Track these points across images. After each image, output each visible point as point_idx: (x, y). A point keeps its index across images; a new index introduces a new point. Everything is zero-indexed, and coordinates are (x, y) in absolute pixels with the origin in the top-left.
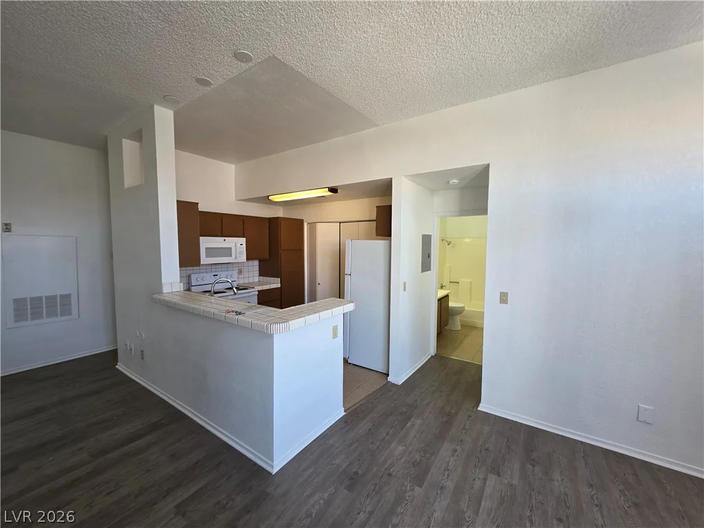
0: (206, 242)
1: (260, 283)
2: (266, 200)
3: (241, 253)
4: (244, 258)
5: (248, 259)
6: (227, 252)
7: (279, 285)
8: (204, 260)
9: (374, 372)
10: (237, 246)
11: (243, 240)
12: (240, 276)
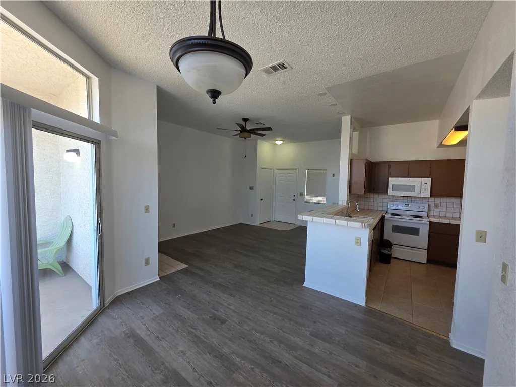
0: (392, 181)
2: (441, 145)
3: (426, 190)
4: (428, 194)
5: (431, 195)
6: (410, 188)
10: (423, 185)
11: (428, 180)
12: (436, 209)
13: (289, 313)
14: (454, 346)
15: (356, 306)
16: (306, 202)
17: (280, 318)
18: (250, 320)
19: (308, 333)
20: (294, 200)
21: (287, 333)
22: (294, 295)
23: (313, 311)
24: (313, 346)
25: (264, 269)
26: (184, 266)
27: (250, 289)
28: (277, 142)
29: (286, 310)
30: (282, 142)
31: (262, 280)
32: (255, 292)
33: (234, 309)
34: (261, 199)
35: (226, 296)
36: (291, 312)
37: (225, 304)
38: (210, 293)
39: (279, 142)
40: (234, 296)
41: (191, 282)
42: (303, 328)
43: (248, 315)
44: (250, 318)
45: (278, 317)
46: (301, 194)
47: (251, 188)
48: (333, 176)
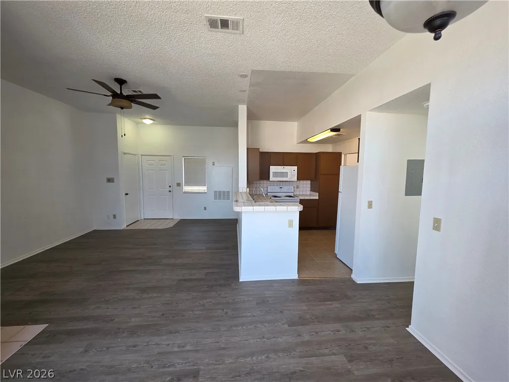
0: (273, 169)
1: (310, 195)
2: (306, 142)
3: (294, 175)
4: (295, 179)
5: (298, 179)
6: (284, 174)
7: (317, 198)
8: (272, 178)
9: (346, 266)
10: (292, 172)
11: (295, 168)
12: (297, 190)
13: (254, 316)
14: (358, 283)
15: (293, 281)
16: (185, 193)
17: (252, 327)
18: (224, 349)
19: (286, 326)
20: (170, 191)
21: (272, 338)
22: (241, 295)
23: (270, 302)
24: (300, 335)
25: (185, 280)
26: (38, 328)
27: (191, 312)
28: (144, 121)
29: (249, 314)
30: (152, 122)
31: (194, 294)
32: (200, 312)
33: (192, 348)
34: (127, 194)
35: (164, 337)
36: (255, 314)
37: (176, 349)
38: (135, 346)
39: (148, 122)
40: (178, 332)
41: (82, 349)
42: (279, 323)
43: (217, 344)
44: (222, 346)
45: (249, 327)
46: (179, 185)
47: (110, 180)
48: (214, 165)
